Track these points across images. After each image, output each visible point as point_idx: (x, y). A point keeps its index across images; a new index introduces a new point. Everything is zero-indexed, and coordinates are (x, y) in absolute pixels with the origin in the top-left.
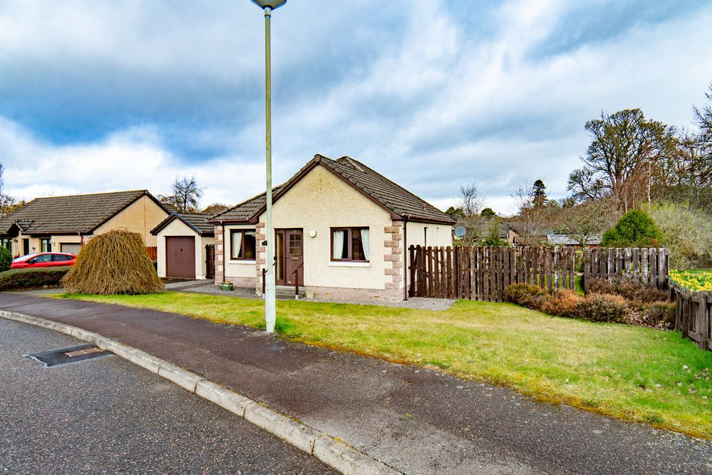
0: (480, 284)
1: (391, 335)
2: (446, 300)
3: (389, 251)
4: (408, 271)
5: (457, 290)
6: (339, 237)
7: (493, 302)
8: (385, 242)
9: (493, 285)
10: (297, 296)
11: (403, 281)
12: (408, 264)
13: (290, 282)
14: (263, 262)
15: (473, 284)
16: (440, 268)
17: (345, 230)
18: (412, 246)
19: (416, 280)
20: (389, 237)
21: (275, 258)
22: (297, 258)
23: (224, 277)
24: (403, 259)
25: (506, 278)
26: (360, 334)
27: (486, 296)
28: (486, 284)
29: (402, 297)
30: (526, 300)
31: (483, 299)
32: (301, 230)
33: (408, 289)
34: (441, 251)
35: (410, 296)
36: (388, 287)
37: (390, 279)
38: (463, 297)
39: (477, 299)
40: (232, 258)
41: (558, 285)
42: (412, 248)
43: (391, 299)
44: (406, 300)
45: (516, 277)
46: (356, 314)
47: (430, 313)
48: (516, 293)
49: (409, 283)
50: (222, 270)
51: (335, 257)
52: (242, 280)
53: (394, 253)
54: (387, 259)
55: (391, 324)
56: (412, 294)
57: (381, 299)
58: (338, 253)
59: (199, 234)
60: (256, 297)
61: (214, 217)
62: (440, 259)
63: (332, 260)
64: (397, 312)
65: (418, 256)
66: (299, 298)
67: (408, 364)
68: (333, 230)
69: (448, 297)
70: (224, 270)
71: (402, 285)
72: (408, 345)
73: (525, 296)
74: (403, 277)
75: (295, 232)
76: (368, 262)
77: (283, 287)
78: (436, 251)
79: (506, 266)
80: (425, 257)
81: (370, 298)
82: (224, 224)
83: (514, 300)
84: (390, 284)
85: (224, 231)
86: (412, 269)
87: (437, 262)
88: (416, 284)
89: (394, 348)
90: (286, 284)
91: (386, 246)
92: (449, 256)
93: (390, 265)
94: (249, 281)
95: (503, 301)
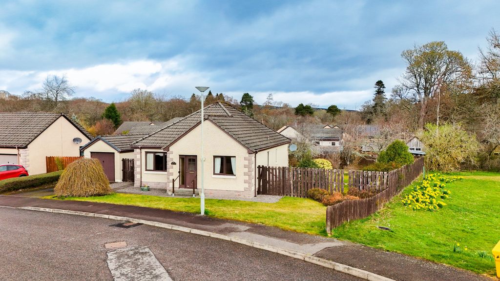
0: (296, 188)
1: (248, 215)
2: (278, 197)
3: (246, 170)
4: (257, 180)
5: (283, 191)
6: (218, 161)
7: (302, 198)
8: (244, 165)
9: (303, 189)
10: (194, 195)
11: (254, 186)
12: (257, 176)
13: (188, 186)
14: (172, 174)
15: (292, 188)
16: (274, 178)
17: (222, 158)
18: (259, 166)
19: (261, 185)
20: (247, 163)
21: (179, 172)
22: (193, 172)
23: (141, 182)
24: (254, 174)
25: (309, 185)
26: (236, 214)
27: (299, 195)
28: (299, 188)
29: (254, 195)
30: (318, 197)
31: (297, 196)
32: (196, 156)
33: (257, 190)
34: (275, 169)
35: (258, 194)
36: (246, 189)
37: (247, 185)
38: (287, 195)
39: (294, 196)
40: (146, 170)
41: (335, 190)
42: (259, 167)
43: (247, 196)
44: (255, 196)
45: (315, 185)
46: (231, 206)
47: (267, 205)
48: (313, 193)
49: (257, 186)
50: (140, 177)
51: (216, 172)
52: (153, 184)
53: (249, 171)
54: (245, 174)
55: (248, 210)
56: (259, 193)
57: (242, 196)
58: (218, 170)
59: (118, 152)
60: (168, 195)
61: (134, 144)
62: (274, 174)
63: (214, 174)
64: (250, 204)
65: (263, 172)
66: (195, 196)
67: (253, 223)
68: (215, 157)
69: (279, 195)
70: (141, 177)
71: (253, 188)
72: (254, 218)
73: (317, 196)
74: (254, 184)
75: (192, 157)
76: (235, 175)
77: (184, 189)
78: (273, 169)
79: (310, 179)
80: (266, 173)
81: (236, 195)
82: (141, 148)
83: (312, 197)
84: (247, 188)
85: (141, 153)
86: (259, 178)
87: (273, 175)
88: (261, 187)
89: (249, 219)
90: (186, 187)
91: (245, 167)
92: (279, 172)
93: (247, 178)
94: (158, 184)
95: (308, 197)
